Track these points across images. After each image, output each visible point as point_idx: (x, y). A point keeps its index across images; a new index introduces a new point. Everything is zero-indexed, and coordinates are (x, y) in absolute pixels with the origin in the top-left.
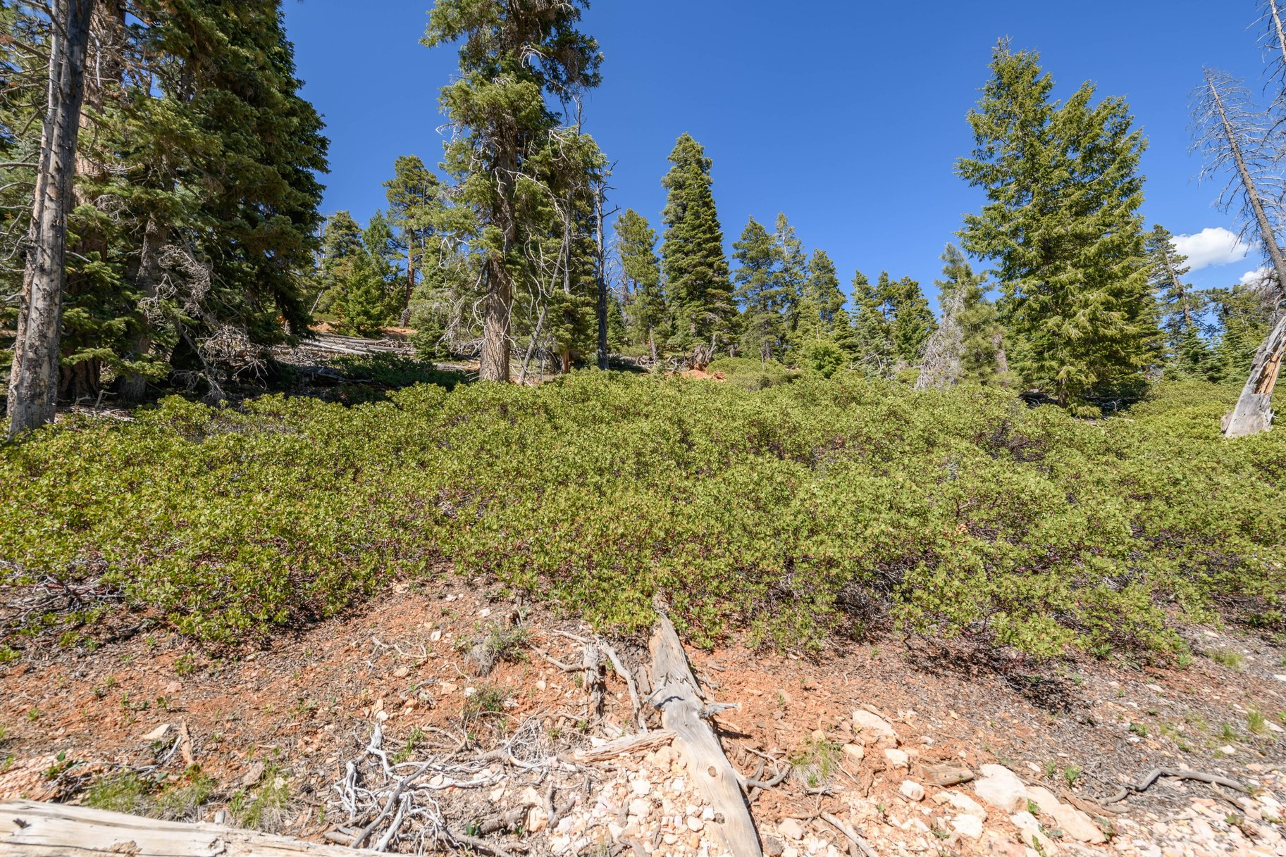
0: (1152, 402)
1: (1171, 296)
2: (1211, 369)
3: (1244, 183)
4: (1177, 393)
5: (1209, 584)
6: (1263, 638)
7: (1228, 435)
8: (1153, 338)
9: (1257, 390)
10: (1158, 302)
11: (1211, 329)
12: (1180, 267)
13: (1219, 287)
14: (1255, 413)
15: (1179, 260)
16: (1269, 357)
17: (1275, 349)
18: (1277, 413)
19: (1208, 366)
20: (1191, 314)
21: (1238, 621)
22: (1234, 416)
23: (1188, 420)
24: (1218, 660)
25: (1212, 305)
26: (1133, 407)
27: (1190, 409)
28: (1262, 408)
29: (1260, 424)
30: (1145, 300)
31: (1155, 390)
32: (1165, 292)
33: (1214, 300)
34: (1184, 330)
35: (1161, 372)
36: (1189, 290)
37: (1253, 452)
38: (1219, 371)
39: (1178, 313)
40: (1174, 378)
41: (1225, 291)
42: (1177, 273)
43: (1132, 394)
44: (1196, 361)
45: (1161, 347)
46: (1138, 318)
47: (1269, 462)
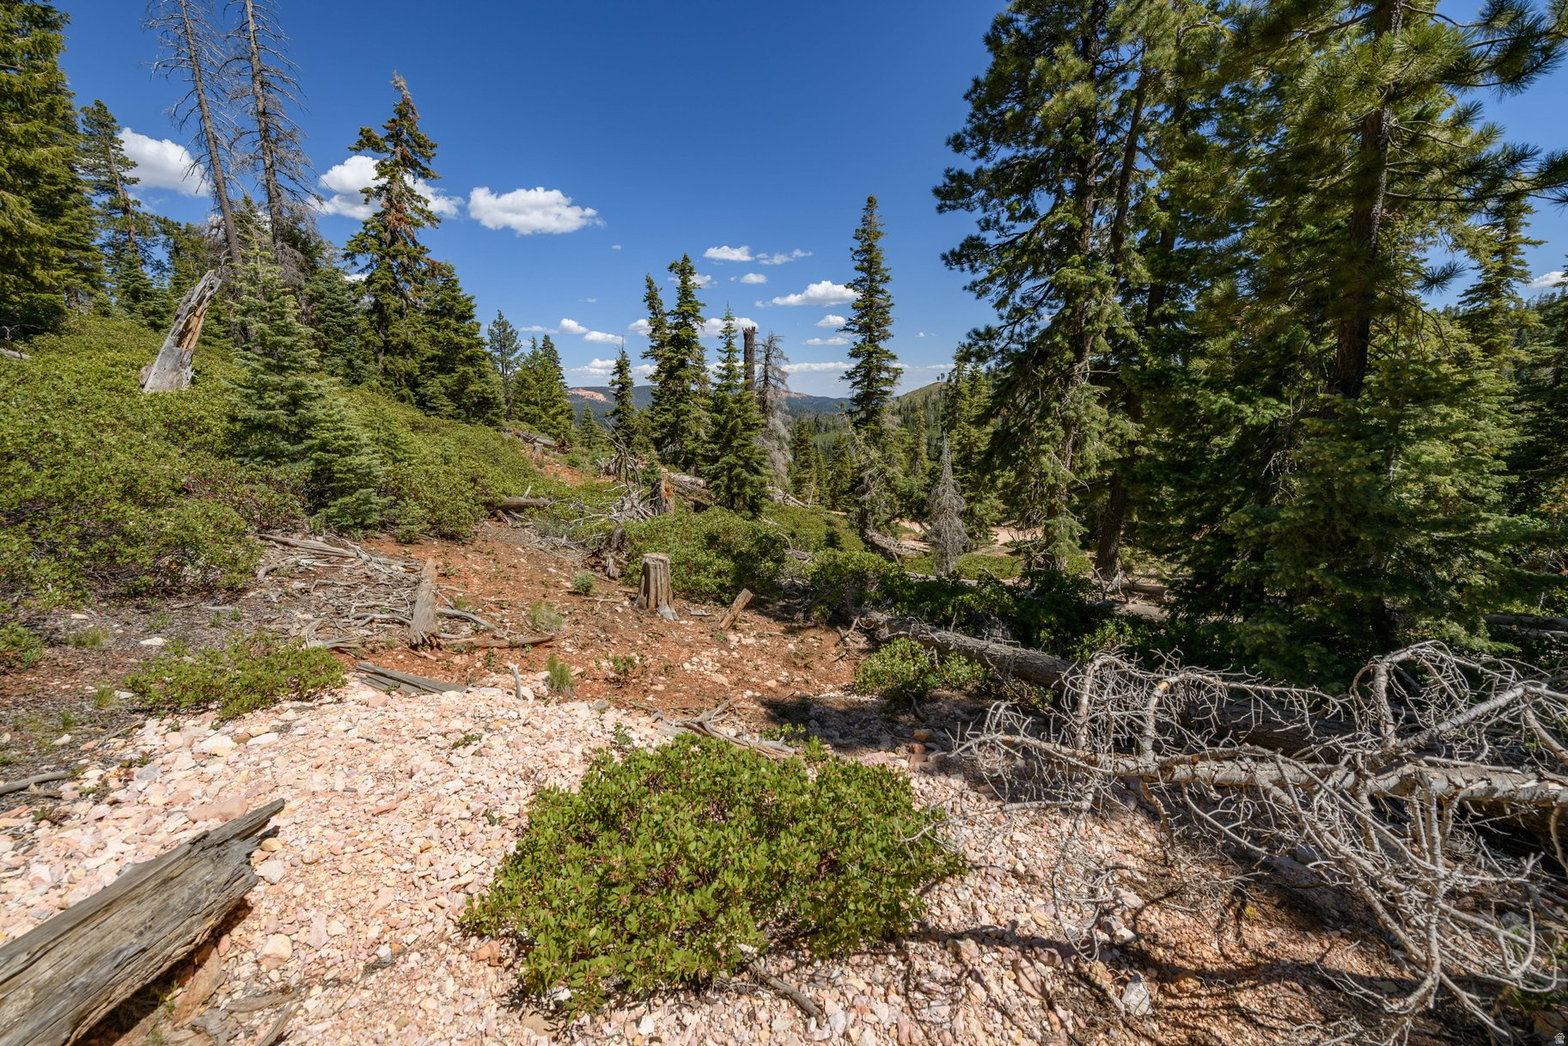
0: (65, 337)
1: (113, 206)
2: (154, 313)
3: (200, 105)
4: (103, 332)
5: (81, 559)
6: (138, 607)
7: (145, 390)
8: (83, 254)
9: (179, 344)
10: (95, 208)
11: (159, 266)
12: (128, 174)
13: (173, 218)
14: (175, 369)
15: (128, 164)
16: (193, 310)
17: (200, 303)
18: (198, 372)
19: (150, 308)
20: (137, 238)
21: (114, 596)
22: (155, 369)
23: (103, 366)
24: (79, 644)
25: (162, 237)
26: (37, 339)
27: (110, 354)
28: (183, 365)
29: (180, 382)
30: (73, 198)
31: (72, 322)
32: (106, 198)
33: (165, 232)
34: (127, 256)
35: (90, 303)
36: (136, 208)
37: (166, 409)
38: (162, 317)
39: (122, 232)
40: (106, 314)
41: (177, 226)
42: (123, 179)
43: (38, 322)
44: (137, 300)
45: (97, 270)
46: (64, 220)
47: (180, 423)
